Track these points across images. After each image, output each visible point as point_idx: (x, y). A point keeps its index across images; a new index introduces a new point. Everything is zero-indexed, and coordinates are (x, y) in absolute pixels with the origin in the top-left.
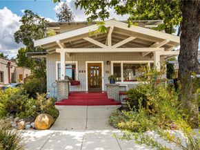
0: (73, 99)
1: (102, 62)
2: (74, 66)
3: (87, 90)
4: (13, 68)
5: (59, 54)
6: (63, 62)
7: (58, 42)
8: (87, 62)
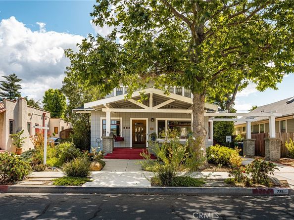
0: (117, 154)
1: (147, 119)
2: (118, 122)
3: (131, 146)
4: (48, 119)
5: (105, 113)
6: (108, 118)
7: (105, 105)
8: (131, 119)
